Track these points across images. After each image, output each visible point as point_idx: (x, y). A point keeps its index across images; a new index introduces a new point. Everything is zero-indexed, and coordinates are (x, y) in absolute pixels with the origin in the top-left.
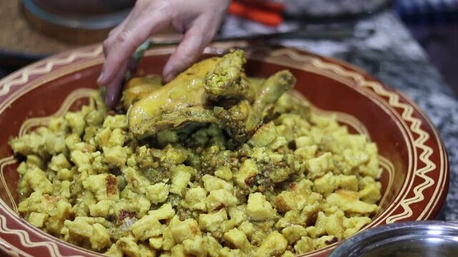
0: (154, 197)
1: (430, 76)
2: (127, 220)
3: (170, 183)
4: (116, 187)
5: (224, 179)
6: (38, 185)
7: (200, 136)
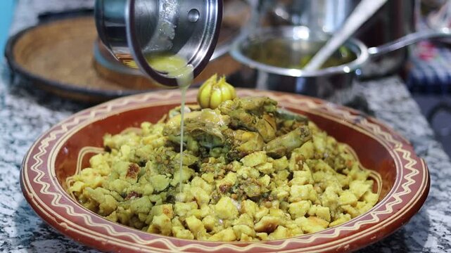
0: (156, 185)
1: (417, 123)
2: (133, 198)
3: (172, 177)
4: (136, 174)
5: (207, 182)
6: (97, 166)
7: (214, 152)
